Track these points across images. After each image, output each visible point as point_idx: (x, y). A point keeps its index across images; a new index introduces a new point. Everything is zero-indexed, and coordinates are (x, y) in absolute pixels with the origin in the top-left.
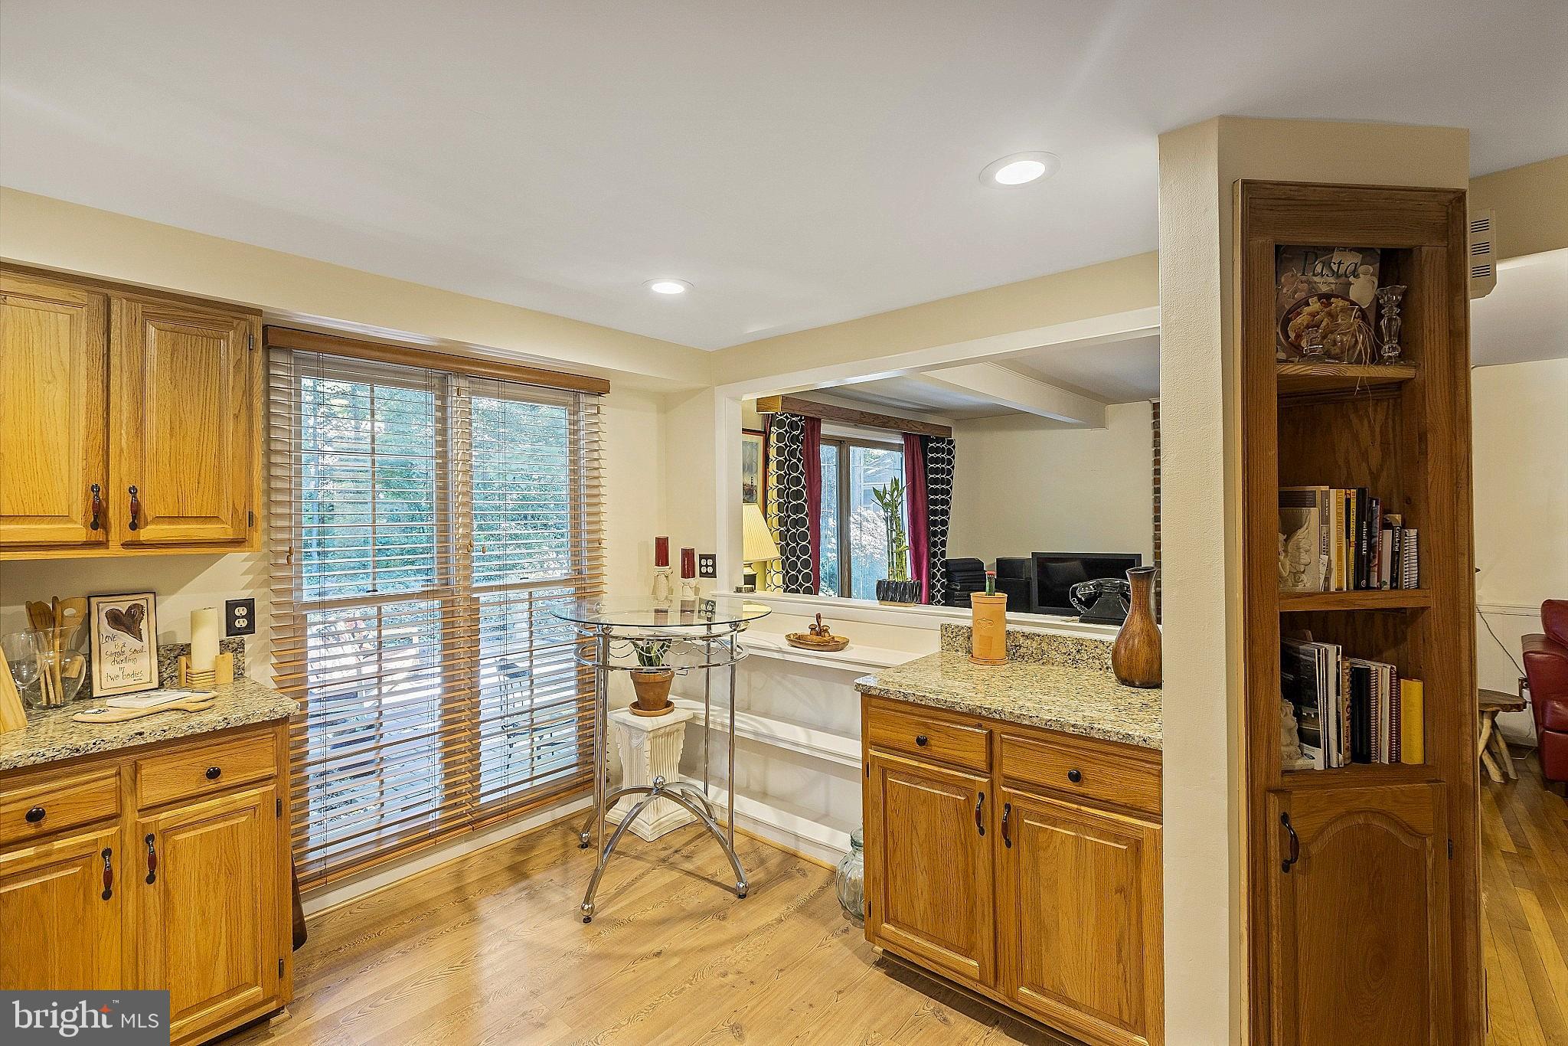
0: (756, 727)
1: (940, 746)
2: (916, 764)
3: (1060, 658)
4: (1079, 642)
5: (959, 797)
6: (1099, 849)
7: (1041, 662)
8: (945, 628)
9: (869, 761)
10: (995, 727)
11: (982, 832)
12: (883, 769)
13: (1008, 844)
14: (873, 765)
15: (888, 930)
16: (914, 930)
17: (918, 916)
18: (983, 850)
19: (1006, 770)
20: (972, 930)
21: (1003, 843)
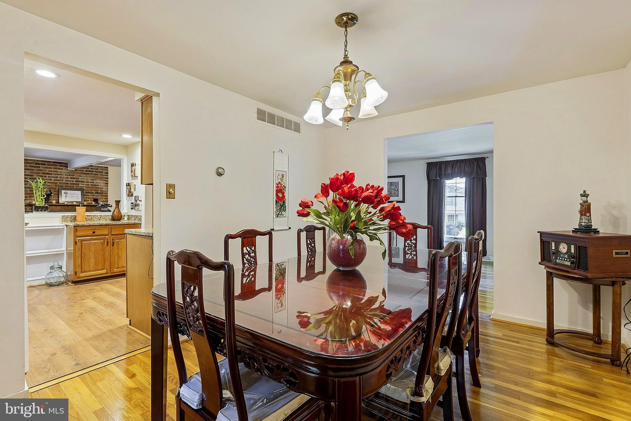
1: (98, 233)
2: (91, 237)
5: (102, 241)
7: (92, 221)
8: (63, 216)
9: (77, 241)
10: (110, 227)
11: (107, 246)
12: (82, 241)
13: (113, 246)
14: (78, 241)
15: (82, 275)
16: (90, 271)
17: (91, 267)
18: (108, 249)
19: (113, 233)
20: (104, 264)
21: (112, 246)
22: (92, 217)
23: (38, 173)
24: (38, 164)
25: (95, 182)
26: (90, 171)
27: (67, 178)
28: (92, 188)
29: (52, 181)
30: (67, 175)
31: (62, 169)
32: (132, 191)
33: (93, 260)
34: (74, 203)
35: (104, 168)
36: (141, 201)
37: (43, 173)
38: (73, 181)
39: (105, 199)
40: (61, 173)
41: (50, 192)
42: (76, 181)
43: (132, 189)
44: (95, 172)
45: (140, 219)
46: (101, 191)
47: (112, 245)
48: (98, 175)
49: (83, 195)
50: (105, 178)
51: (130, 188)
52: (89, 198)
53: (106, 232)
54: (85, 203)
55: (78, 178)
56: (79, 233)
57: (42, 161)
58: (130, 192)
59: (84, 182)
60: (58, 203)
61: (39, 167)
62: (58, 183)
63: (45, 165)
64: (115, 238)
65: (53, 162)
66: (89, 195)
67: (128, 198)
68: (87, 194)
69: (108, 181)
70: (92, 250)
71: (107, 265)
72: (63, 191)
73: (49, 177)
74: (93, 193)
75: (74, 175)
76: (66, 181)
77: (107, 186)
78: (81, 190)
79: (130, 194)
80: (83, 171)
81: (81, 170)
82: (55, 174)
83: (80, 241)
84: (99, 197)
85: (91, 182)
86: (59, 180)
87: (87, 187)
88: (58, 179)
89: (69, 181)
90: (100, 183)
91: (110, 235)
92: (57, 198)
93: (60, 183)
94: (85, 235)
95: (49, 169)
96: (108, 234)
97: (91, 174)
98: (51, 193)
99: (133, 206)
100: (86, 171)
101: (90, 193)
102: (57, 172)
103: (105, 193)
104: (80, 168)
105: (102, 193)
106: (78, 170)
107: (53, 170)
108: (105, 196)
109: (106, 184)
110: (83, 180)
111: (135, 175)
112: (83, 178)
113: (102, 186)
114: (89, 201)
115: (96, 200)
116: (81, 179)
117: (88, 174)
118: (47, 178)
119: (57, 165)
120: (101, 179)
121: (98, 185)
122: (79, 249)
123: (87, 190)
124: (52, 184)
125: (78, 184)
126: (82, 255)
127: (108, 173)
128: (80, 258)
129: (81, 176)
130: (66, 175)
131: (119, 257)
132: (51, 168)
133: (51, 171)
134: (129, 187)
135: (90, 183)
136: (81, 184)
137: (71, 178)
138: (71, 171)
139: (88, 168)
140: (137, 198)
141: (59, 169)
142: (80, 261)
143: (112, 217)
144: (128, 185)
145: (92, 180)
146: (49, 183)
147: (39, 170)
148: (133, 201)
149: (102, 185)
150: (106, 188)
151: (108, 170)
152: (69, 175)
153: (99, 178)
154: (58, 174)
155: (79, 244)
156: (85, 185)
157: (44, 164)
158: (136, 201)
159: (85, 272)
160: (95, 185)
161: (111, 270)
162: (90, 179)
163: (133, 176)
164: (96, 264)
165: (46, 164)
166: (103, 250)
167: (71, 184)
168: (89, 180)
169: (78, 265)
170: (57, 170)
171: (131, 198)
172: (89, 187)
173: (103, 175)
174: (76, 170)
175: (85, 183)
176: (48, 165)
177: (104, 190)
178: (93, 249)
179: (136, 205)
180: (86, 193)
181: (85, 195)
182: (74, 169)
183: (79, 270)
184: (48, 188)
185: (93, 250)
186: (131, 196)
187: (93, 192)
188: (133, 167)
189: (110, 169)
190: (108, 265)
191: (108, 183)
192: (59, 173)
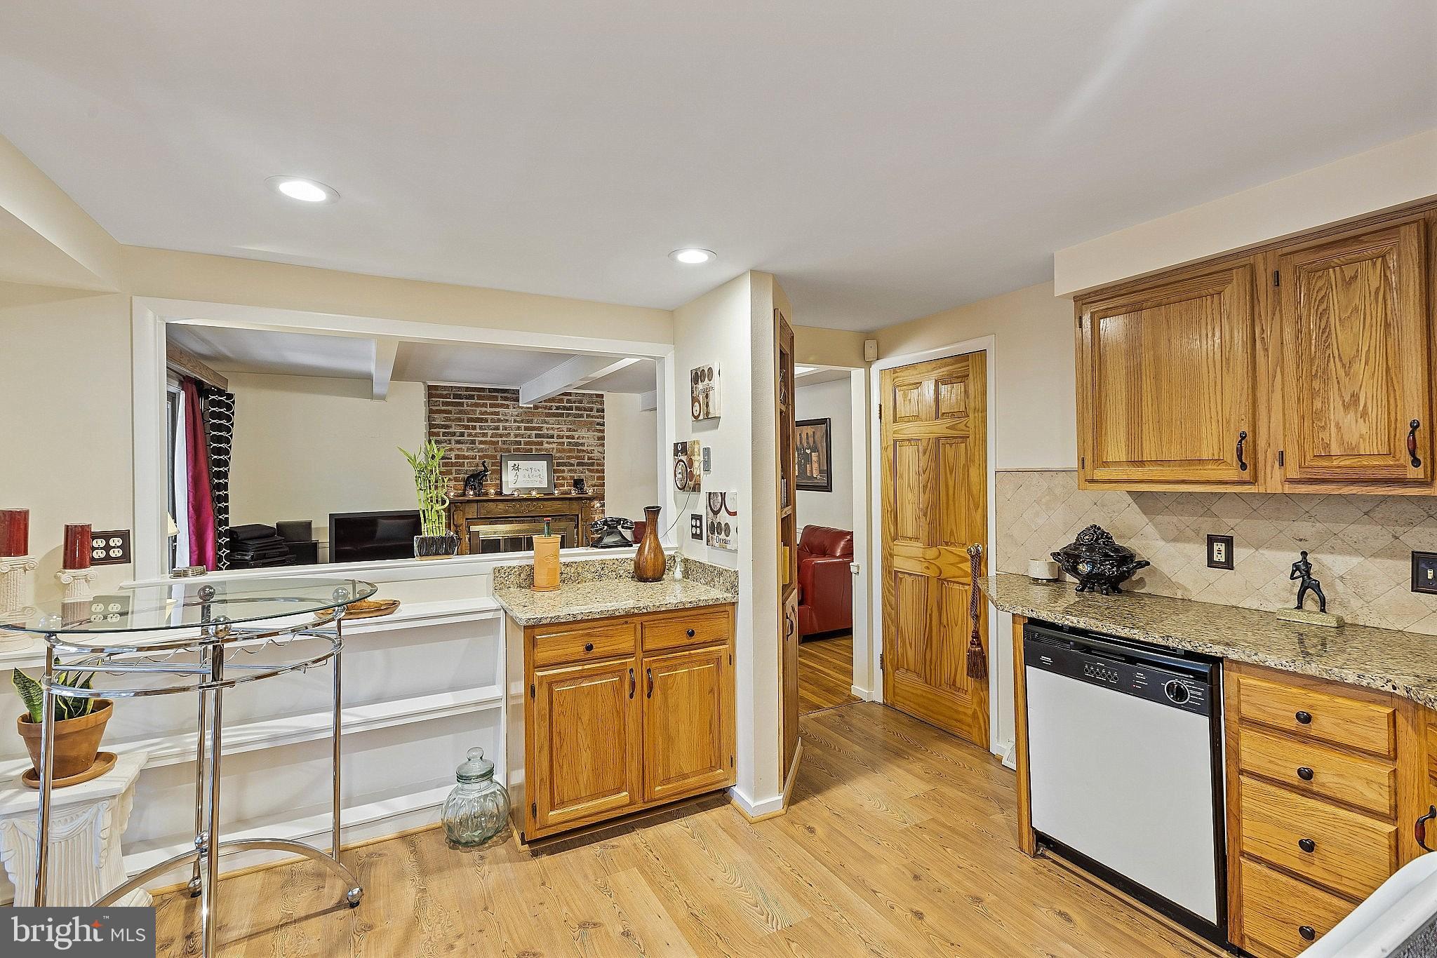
0: (268, 732)
1: (601, 647)
2: (580, 668)
3: (590, 576)
4: (603, 562)
5: (615, 679)
6: (700, 673)
7: (577, 582)
8: (498, 570)
9: (536, 683)
10: (637, 620)
11: (631, 696)
12: (551, 683)
13: (649, 696)
14: (540, 684)
15: (554, 815)
16: (577, 800)
17: (582, 786)
18: (633, 709)
19: (648, 646)
20: (623, 771)
21: (645, 697)
22: (580, 570)
23: (460, 420)
24: (460, 397)
25: (577, 436)
26: (565, 408)
27: (519, 428)
28: (570, 451)
29: (489, 439)
30: (518, 422)
31: (507, 407)
32: (696, 472)
33: (586, 757)
34: (534, 493)
35: (595, 399)
36: (735, 514)
37: (470, 420)
38: (529, 436)
39: (599, 478)
40: (506, 418)
41: (484, 466)
42: (537, 436)
43: (696, 464)
44: (578, 408)
45: (734, 587)
46: (589, 458)
47: (646, 692)
48: (581, 416)
49: (552, 470)
50: (598, 424)
51: (691, 462)
52: (564, 478)
53: (625, 642)
54: (556, 492)
55: (540, 429)
56: (542, 655)
57: (467, 389)
58: (690, 475)
59: (552, 437)
60: (501, 493)
61: (461, 404)
62: (500, 442)
63: (474, 399)
64: (654, 665)
65: (490, 390)
66: (563, 471)
67: (683, 496)
68: (560, 468)
69: (603, 431)
70: (585, 719)
71: (633, 775)
72: (511, 463)
73: (481, 428)
74: (572, 463)
75: (531, 421)
76: (516, 436)
77: (603, 445)
78: (548, 457)
79: (689, 484)
80: (550, 408)
81: (545, 408)
82: (493, 421)
83: (545, 687)
84: (584, 474)
85: (568, 437)
86: (501, 436)
87: (559, 451)
88: (500, 432)
89: (522, 436)
90: (586, 437)
91: (640, 654)
92: (498, 482)
93: (504, 443)
94: (559, 660)
95: (481, 409)
96: (631, 650)
97: (568, 415)
98: (486, 470)
99: (701, 527)
100: (558, 408)
101: (566, 466)
102: (497, 414)
103: (598, 465)
104: (545, 401)
105: (592, 464)
106: (541, 408)
107: (489, 410)
108: (598, 471)
109: (599, 439)
110: (551, 432)
111: (708, 413)
112: (552, 426)
113: (591, 445)
114: (563, 486)
115: (578, 483)
116: (548, 429)
117: (561, 415)
118: (478, 431)
119: (496, 398)
120: (589, 428)
121: (583, 444)
122: (542, 717)
123: (559, 458)
124: (488, 446)
125: (541, 443)
126: (551, 740)
127: (603, 411)
128: (546, 748)
129: (547, 423)
130: (515, 421)
131: (669, 740)
132: (485, 405)
133: (486, 413)
134: (684, 458)
135: (565, 440)
136: (547, 443)
137: (526, 428)
138: (526, 410)
139: (561, 401)
140: (717, 502)
141: (502, 406)
142: (546, 764)
143: (638, 566)
144: (681, 449)
145: (569, 430)
146: (481, 443)
147: (461, 412)
148: (702, 509)
149: (592, 441)
150: (600, 449)
151: (602, 403)
152: (522, 421)
153: (586, 424)
154: (499, 420)
155: (542, 694)
156: (554, 446)
157: (472, 397)
158: (716, 513)
159: (563, 804)
160: (577, 444)
161: (646, 790)
162: (565, 427)
163: (701, 417)
164: (597, 773)
165: (474, 395)
166: (620, 714)
167: (526, 443)
168: (563, 431)
169: (541, 780)
170: (497, 410)
171: (693, 495)
172: (564, 451)
173: (592, 417)
174: (536, 407)
175: (555, 440)
176: (480, 398)
177: (596, 455)
178: (588, 712)
179: (715, 528)
180: (558, 464)
181: (555, 471)
182: (532, 406)
183: (542, 799)
184: (481, 457)
185: (587, 718)
186: (694, 490)
187: (572, 461)
188: (701, 386)
189: (609, 399)
190: (635, 773)
191: (602, 438)
192: (500, 417)
